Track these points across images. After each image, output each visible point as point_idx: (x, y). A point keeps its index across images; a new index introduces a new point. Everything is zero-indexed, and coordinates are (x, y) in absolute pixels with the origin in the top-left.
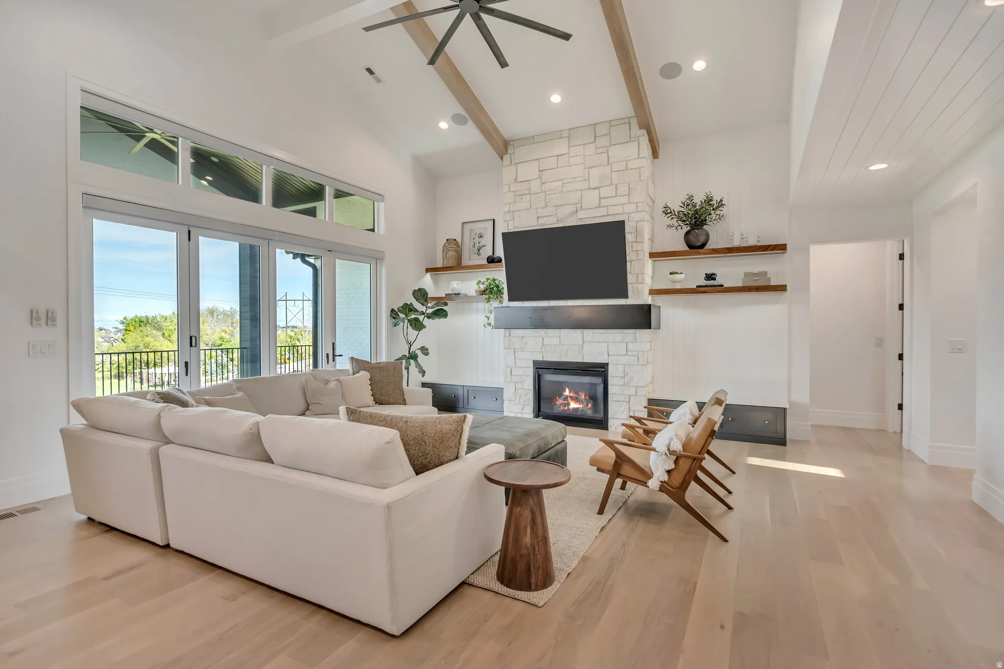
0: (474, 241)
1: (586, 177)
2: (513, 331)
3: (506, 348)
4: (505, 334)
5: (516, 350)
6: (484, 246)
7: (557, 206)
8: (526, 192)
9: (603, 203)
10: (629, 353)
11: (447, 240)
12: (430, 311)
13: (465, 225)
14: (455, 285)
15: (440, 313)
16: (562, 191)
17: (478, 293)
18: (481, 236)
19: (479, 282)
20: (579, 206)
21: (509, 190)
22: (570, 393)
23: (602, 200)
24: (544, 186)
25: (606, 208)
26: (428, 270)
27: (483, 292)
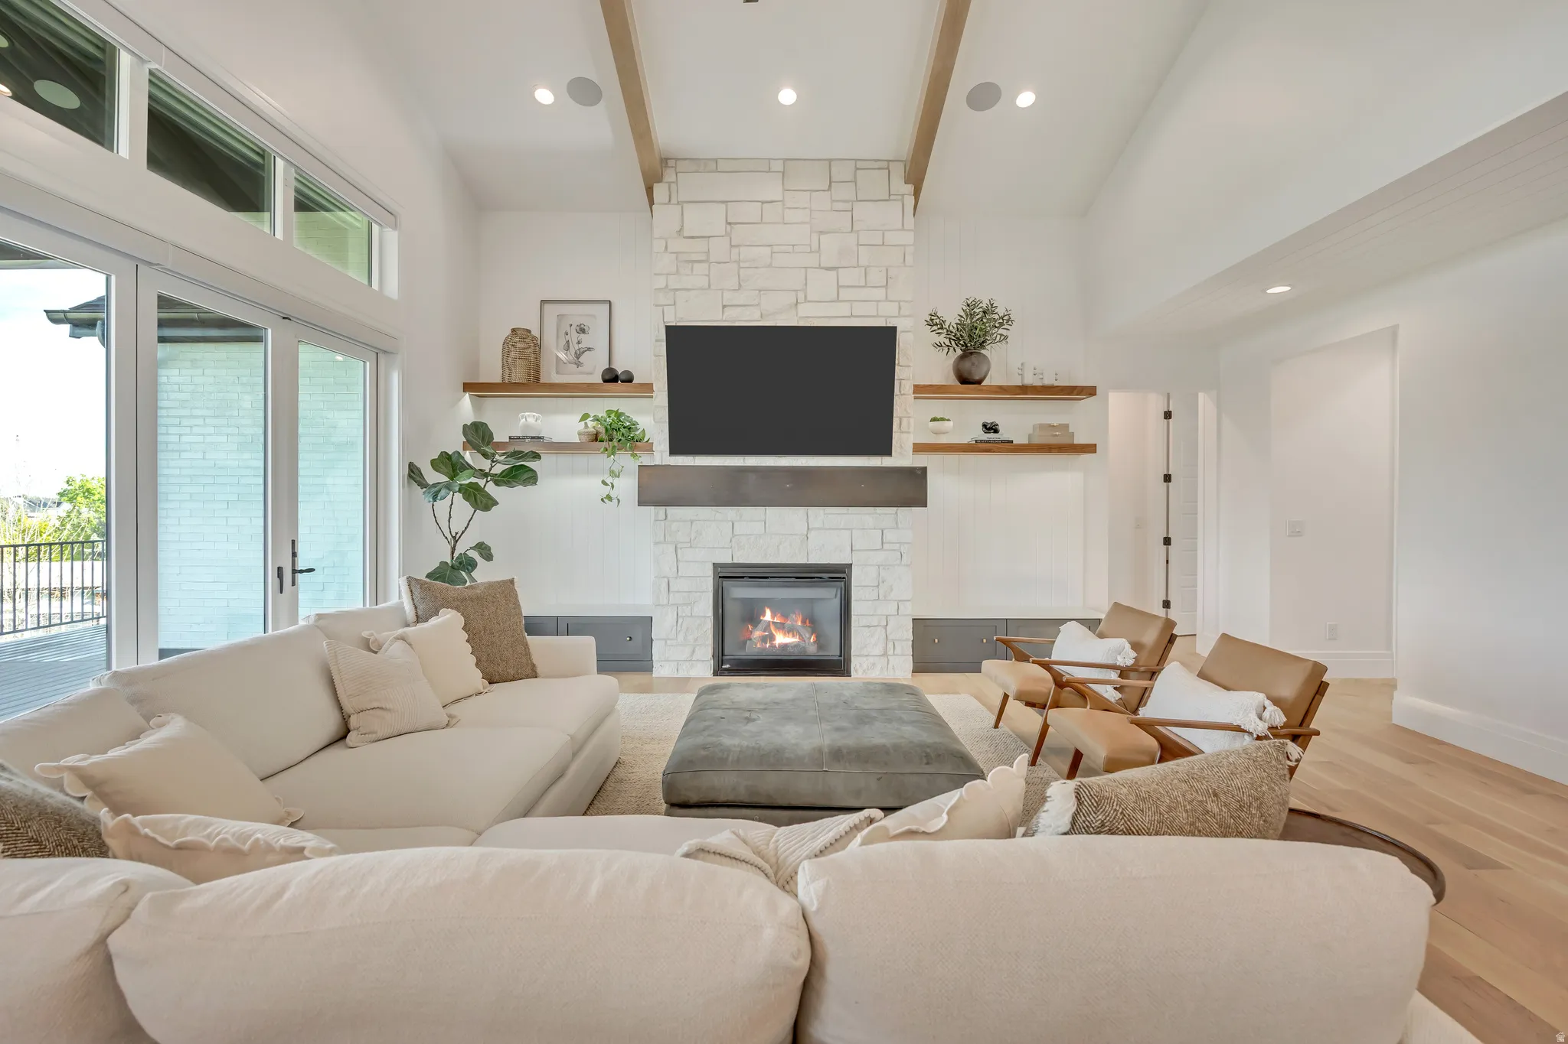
0: (568, 338)
1: (815, 246)
2: (671, 510)
3: (656, 543)
4: (656, 515)
5: (679, 546)
6: (589, 349)
7: (760, 291)
8: (703, 257)
9: (845, 294)
10: (886, 546)
11: (513, 330)
12: (498, 469)
13: (547, 306)
14: (531, 420)
15: (519, 474)
16: (770, 266)
17: (585, 439)
18: (582, 331)
19: (585, 417)
20: (801, 295)
21: (666, 248)
22: (773, 617)
23: (841, 290)
24: (735, 251)
25: (848, 305)
26: (468, 387)
27: (596, 438)
